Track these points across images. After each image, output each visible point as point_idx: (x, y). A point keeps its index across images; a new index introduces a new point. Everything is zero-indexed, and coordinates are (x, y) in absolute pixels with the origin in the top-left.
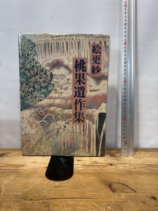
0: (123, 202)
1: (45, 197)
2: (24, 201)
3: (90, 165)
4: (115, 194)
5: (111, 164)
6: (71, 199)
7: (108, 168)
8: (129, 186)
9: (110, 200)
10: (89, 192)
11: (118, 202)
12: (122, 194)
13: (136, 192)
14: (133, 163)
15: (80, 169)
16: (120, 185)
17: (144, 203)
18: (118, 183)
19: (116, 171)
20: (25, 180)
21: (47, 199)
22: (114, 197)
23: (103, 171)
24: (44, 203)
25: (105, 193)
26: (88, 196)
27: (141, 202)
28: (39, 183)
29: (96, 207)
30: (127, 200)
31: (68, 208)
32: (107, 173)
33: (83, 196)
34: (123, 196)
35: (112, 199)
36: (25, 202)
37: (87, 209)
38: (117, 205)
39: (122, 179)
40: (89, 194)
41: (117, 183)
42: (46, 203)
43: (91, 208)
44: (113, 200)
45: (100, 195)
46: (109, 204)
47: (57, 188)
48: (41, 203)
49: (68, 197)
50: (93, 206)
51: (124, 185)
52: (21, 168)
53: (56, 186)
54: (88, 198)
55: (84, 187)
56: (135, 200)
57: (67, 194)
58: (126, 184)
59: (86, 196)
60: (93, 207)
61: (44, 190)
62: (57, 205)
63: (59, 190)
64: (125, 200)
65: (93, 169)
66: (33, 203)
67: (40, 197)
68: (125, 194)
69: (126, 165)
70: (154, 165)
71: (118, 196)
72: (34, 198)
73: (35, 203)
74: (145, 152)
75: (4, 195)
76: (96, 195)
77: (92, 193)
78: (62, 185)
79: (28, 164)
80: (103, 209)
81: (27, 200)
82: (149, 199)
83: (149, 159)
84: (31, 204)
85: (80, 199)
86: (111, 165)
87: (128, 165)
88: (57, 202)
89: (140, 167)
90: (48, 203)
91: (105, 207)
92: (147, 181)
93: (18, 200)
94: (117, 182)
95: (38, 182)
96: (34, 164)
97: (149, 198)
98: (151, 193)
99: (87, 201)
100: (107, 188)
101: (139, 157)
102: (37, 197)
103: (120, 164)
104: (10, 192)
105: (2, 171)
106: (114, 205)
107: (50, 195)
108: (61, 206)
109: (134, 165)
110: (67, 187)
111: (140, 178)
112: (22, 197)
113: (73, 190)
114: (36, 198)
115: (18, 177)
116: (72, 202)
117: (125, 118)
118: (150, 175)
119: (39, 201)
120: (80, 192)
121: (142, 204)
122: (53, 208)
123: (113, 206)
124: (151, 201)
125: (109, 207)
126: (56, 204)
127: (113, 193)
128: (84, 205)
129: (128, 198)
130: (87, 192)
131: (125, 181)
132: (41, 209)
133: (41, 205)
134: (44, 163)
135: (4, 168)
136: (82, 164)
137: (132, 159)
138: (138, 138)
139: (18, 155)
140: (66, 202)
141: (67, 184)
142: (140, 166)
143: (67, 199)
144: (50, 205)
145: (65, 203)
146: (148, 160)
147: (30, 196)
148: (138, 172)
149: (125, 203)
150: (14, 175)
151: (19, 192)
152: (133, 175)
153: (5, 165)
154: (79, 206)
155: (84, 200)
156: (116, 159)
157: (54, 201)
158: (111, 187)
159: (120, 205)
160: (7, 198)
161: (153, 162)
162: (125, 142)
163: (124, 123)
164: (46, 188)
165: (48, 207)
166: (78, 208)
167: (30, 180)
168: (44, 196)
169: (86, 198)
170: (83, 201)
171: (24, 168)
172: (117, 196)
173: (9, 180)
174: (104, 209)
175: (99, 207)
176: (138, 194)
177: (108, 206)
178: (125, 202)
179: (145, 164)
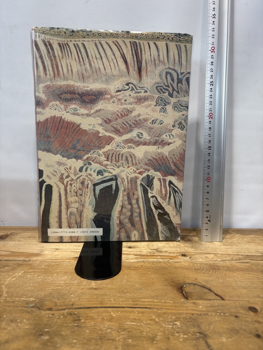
0: (201, 315)
1: (73, 305)
2: (38, 312)
3: (149, 254)
4: (188, 303)
5: (183, 253)
6: (116, 309)
7: (179, 260)
8: (213, 289)
9: (179, 311)
10: (145, 298)
11: (193, 315)
12: (200, 302)
13: (223, 299)
14: (220, 253)
15: (132, 261)
16: (198, 289)
17: (236, 317)
18: (195, 284)
19: (191, 264)
20: (40, 278)
21: (76, 308)
22: (186, 307)
23: (170, 265)
24: (71, 314)
25: (172, 300)
26: (144, 305)
27: (231, 315)
28: (63, 282)
29: (157, 323)
30: (209, 311)
31: (111, 323)
32: (176, 268)
33: (136, 304)
34: (202, 305)
35: (183, 310)
36: (40, 313)
37: (141, 325)
38: (190, 320)
39: (202, 278)
40: (146, 301)
41: (192, 284)
42: (75, 314)
43: (148, 324)
44: (185, 311)
45: (164, 303)
46: (178, 318)
47: (93, 290)
48: (66, 314)
49: (111, 306)
50: (151, 320)
51: (205, 288)
52: (34, 258)
53: (91, 289)
54: (143, 308)
55: (138, 290)
56: (222, 313)
57: (109, 301)
58: (208, 285)
59: (140, 305)
60: (152, 322)
61: (71, 294)
62: (92, 319)
63: (97, 294)
64: (204, 311)
65: (153, 262)
66: (53, 315)
67: (66, 305)
68: (205, 302)
69: (208, 255)
70: (254, 256)
71: (193, 305)
72: (54, 307)
73: (56, 315)
74: (241, 234)
75: (6, 301)
76: (157, 302)
77: (150, 300)
78: (101, 287)
79: (46, 252)
80: (168, 326)
81: (43, 310)
82: (244, 312)
83: (247, 246)
84: (50, 316)
85: (130, 309)
86: (184, 255)
87: (212, 255)
88: (92, 313)
89: (232, 260)
90: (78, 315)
91: (171, 322)
92: (242, 282)
93: (29, 310)
94: (192, 282)
95: (63, 280)
96: (56, 253)
97: (246, 310)
98: (249, 301)
99: (143, 313)
100: (176, 292)
101: (231, 242)
102: (60, 306)
103: (198, 254)
104: (16, 297)
105: (3, 263)
106: (187, 320)
107: (81, 302)
108: (100, 320)
109: (221, 256)
110: (110, 289)
111: (231, 277)
112: (36, 304)
113: (119, 295)
114: (58, 307)
115: (30, 272)
116: (117, 314)
117: (209, 178)
118: (247, 273)
119: (63, 311)
120: (132, 298)
121: (234, 318)
122: (86, 323)
123: (185, 321)
124: (248, 315)
125: (177, 323)
126: (91, 316)
127: (186, 300)
128: (137, 318)
129: (211, 309)
130: (143, 298)
131: (207, 282)
132: (66, 325)
133: (66, 317)
134: (73, 250)
135: (6, 258)
136: (136, 253)
137: (219, 247)
138: (230, 212)
139: (30, 237)
140: (108, 314)
141: (109, 285)
142: (231, 258)
143: (109, 309)
144: (81, 319)
145: (106, 316)
146: (245, 247)
147: (48, 304)
148: (228, 268)
149: (204, 316)
150: (22, 270)
151: (31, 297)
152: (220, 273)
153: (8, 253)
154: (128, 320)
155: (137, 311)
156: (192, 246)
157: (87, 311)
158: (182, 290)
159: (196, 319)
160: (10, 306)
161: (254, 252)
162: (207, 217)
163: (208, 186)
164: (75, 291)
165: (77, 322)
166: (127, 323)
167: (49, 278)
168: (71, 303)
169: (141, 308)
170: (135, 312)
171: (40, 258)
172: (191, 305)
173: (14, 277)
174: (170, 326)
175: (161, 322)
176: (227, 302)
177: (176, 321)
178: (204, 314)
179: (240, 254)
